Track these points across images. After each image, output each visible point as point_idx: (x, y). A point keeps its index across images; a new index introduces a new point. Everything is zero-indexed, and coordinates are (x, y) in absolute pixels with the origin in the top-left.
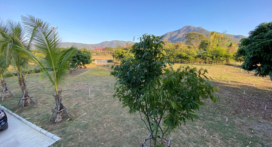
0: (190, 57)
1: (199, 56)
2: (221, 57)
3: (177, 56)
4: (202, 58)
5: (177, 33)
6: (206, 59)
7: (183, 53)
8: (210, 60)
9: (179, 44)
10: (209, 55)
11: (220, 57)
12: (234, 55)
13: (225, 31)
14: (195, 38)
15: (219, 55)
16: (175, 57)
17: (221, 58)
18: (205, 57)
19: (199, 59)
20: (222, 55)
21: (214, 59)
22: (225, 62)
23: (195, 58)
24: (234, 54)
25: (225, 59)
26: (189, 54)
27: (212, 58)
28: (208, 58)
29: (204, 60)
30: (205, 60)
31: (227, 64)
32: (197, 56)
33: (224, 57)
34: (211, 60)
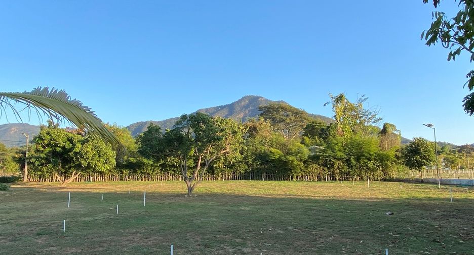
0: (293, 161)
1: (315, 159)
2: (369, 160)
3: (255, 159)
4: (322, 165)
5: (225, 112)
6: (332, 165)
7: (273, 150)
8: (343, 168)
9: (258, 124)
10: (339, 154)
11: (366, 161)
12: (396, 155)
13: (363, 98)
14: (285, 118)
15: (363, 155)
16: (250, 161)
17: (370, 164)
18: (330, 161)
19: (315, 166)
20: (370, 155)
21: (352, 166)
22: (379, 172)
23: (304, 162)
24: (397, 153)
25: (378, 166)
26: (289, 153)
27: (348, 161)
28: (337, 163)
29: (328, 168)
30: (332, 170)
31: (385, 180)
32: (310, 157)
33: (375, 159)
34: (346, 169)
